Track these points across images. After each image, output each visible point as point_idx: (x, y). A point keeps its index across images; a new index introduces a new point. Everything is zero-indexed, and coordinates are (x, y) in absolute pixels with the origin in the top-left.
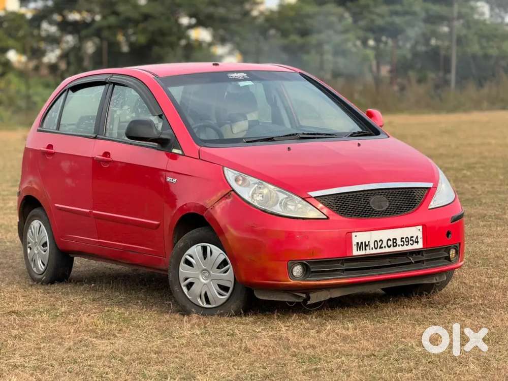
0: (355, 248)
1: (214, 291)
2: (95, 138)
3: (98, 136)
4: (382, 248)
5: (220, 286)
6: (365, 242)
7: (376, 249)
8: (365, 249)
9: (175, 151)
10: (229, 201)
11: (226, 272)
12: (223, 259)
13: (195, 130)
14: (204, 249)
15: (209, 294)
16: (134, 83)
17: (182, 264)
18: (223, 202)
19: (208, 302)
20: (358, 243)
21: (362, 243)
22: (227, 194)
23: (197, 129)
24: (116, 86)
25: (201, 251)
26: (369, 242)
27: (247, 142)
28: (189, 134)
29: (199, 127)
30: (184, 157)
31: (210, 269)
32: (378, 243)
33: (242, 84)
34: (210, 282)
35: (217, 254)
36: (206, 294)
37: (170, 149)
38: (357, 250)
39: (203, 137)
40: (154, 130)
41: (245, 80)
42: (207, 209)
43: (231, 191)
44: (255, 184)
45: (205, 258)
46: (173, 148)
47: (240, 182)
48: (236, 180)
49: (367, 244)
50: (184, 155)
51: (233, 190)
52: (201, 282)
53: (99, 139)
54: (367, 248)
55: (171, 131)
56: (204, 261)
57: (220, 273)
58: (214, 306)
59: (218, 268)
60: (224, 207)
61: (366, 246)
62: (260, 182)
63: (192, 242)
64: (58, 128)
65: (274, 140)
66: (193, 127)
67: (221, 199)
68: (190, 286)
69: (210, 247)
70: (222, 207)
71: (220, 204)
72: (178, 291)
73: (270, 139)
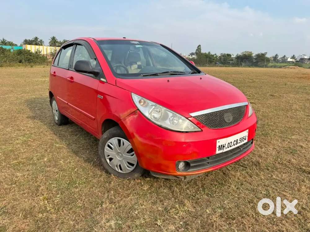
0: (217, 149)
1: (125, 165)
2: (68, 69)
3: (70, 69)
4: (231, 146)
5: (129, 163)
6: (223, 145)
7: (228, 148)
8: (223, 149)
9: (102, 79)
10: (136, 116)
11: (132, 155)
12: (130, 148)
13: (114, 68)
14: (119, 141)
15: (121, 165)
16: (85, 44)
17: (106, 147)
18: (132, 117)
19: (121, 169)
20: (219, 146)
21: (221, 146)
22: (133, 112)
23: (115, 67)
24: (77, 45)
25: (117, 142)
26: (225, 144)
27: (144, 76)
28: (110, 71)
29: (117, 67)
30: (107, 84)
31: (123, 152)
32: (229, 145)
33: (137, 46)
34: (122, 160)
35: (127, 145)
36: (120, 166)
37: (100, 78)
38: (219, 150)
39: (118, 72)
40: (90, 67)
41: (138, 44)
42: (121, 120)
43: (137, 110)
44: (152, 106)
45: (120, 146)
46: (101, 78)
47: (142, 104)
48: (140, 102)
49: (224, 146)
50: (107, 83)
51: (138, 110)
52: (118, 159)
53: (70, 70)
54: (224, 148)
55: (100, 67)
56: (119, 148)
57: (129, 155)
58: (124, 173)
59: (128, 152)
60: (132, 120)
61: (224, 147)
62: (156, 105)
63: (112, 136)
64: (58, 65)
65: (158, 75)
66: (113, 66)
67: (130, 114)
68: (111, 159)
69: (123, 140)
70: (130, 120)
71: (129, 118)
72: (104, 161)
73: (156, 75)
